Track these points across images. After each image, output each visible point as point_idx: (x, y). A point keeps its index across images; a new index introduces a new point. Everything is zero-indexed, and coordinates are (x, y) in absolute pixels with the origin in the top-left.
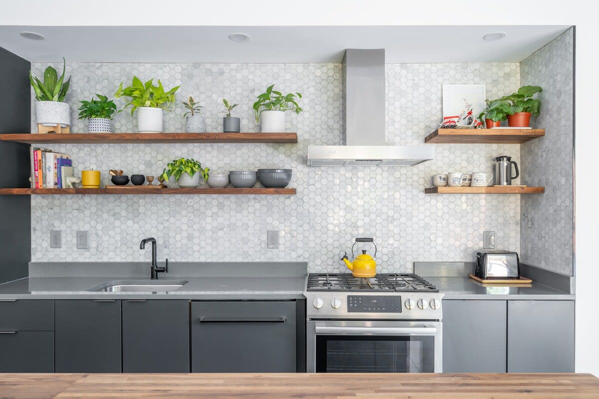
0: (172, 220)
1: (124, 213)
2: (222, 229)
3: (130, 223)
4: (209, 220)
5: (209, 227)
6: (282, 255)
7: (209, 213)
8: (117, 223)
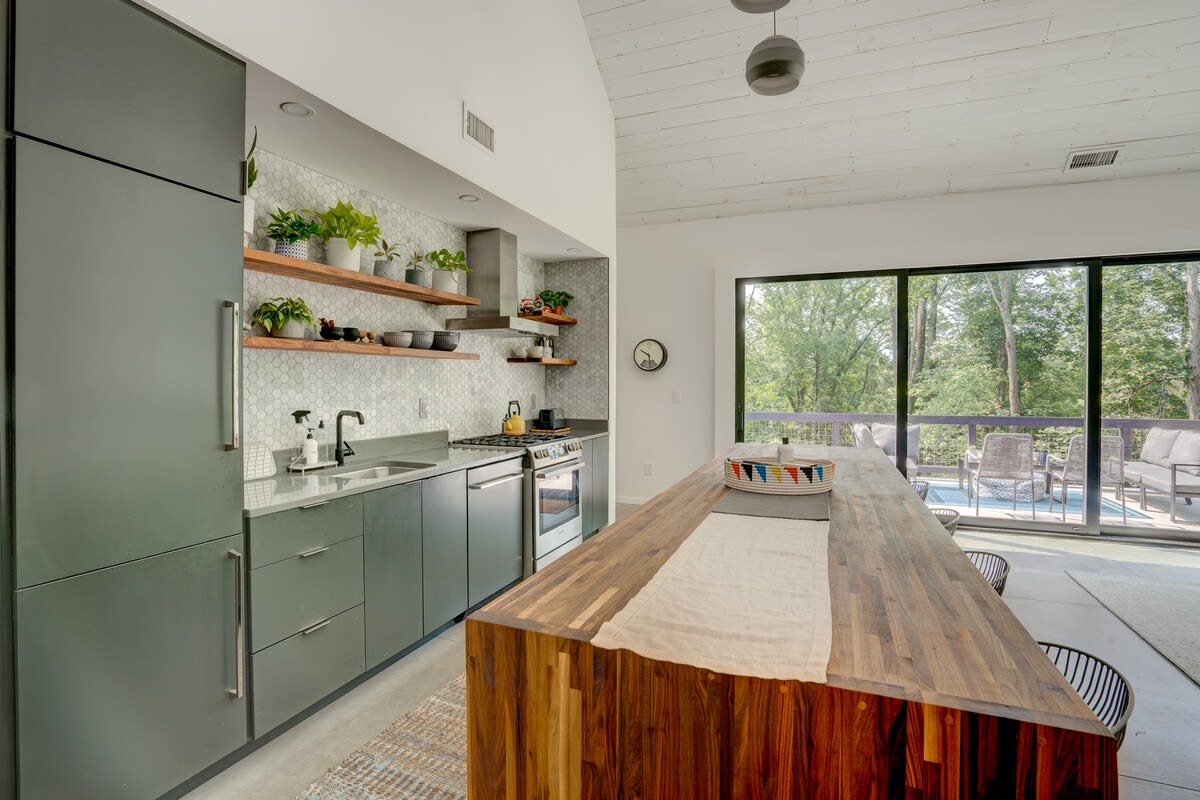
0: (339, 388)
1: (285, 379)
2: (384, 398)
3: (292, 392)
4: (374, 386)
5: (373, 396)
6: (429, 426)
7: (374, 378)
8: (276, 393)
